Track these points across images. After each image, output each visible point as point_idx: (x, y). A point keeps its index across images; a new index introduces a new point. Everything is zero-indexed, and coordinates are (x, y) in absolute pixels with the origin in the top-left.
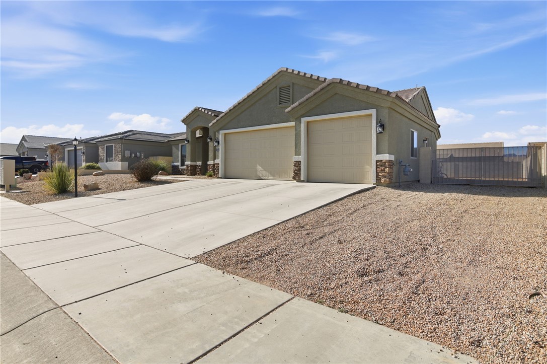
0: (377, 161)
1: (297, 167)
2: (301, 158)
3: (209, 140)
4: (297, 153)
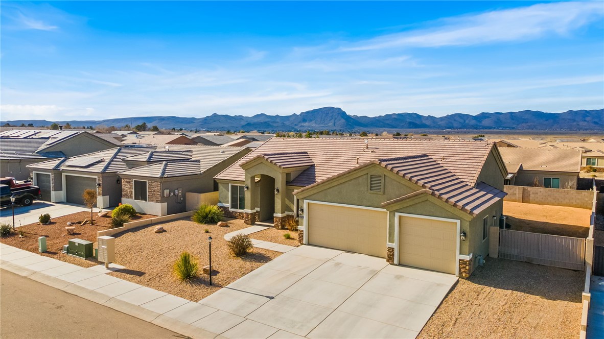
0: (460, 260)
1: (391, 252)
2: (395, 245)
3: (276, 192)
4: (391, 240)
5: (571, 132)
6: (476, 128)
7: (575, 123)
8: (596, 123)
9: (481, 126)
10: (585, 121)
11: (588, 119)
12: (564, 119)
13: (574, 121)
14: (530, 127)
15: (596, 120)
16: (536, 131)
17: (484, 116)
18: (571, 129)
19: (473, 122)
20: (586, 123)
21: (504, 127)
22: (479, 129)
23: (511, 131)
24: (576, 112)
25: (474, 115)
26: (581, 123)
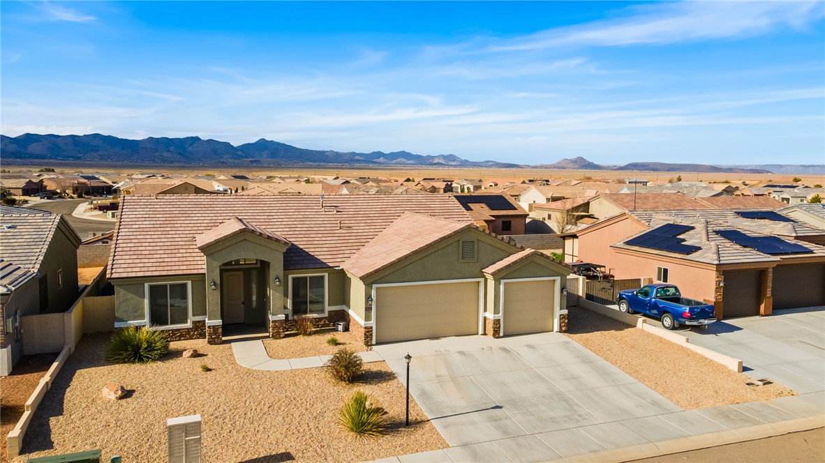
0: (561, 315)
1: (497, 325)
2: (500, 316)
4: (497, 312)
5: (155, 165)
6: (20, 157)
7: (158, 154)
8: (180, 154)
9: (28, 154)
10: (169, 151)
11: (172, 148)
12: (144, 148)
13: (157, 150)
14: (102, 158)
15: (181, 151)
16: (111, 163)
17: (29, 138)
18: (154, 161)
19: (12, 148)
20: (170, 154)
21: (65, 157)
22: (26, 158)
23: (77, 162)
24: (158, 140)
25: (13, 137)
26: (166, 154)
